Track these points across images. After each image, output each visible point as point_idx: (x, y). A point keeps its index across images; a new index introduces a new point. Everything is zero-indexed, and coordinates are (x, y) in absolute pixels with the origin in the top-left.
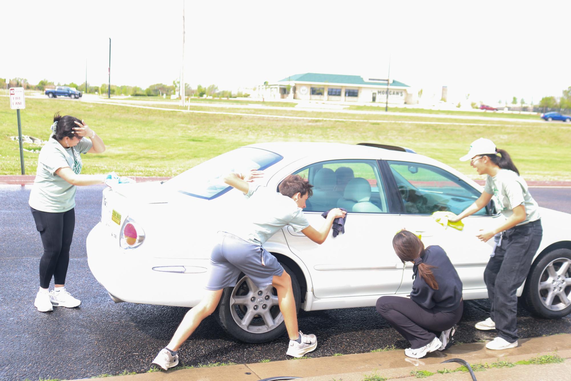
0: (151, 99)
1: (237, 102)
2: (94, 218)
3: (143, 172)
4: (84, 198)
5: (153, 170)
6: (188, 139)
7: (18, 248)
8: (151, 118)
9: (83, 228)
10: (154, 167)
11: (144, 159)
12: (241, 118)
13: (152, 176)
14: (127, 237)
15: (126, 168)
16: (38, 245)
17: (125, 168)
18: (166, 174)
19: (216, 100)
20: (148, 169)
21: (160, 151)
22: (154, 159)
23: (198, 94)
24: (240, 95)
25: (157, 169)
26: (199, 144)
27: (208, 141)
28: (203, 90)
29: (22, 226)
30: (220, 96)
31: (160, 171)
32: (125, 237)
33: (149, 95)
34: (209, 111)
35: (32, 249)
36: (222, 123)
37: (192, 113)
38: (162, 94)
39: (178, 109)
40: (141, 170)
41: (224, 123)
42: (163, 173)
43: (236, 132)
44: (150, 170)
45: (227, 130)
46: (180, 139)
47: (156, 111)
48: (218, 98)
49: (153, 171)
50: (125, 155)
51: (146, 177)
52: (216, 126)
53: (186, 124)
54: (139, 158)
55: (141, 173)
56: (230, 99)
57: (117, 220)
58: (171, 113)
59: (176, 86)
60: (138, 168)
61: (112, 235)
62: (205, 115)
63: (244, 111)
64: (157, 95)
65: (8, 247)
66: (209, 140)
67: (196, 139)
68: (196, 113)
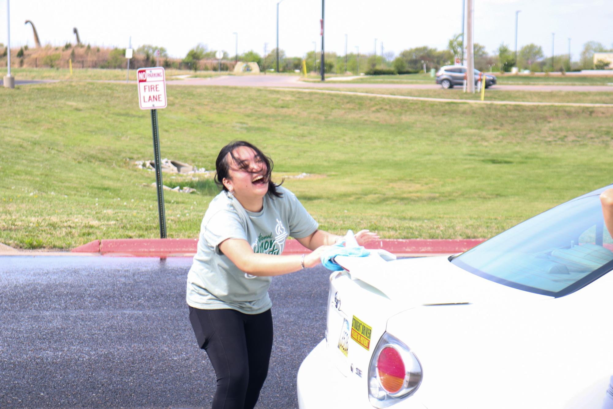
0: (405, 81)
1: (584, 79)
2: (303, 325)
3: (396, 230)
4: (283, 285)
5: (416, 226)
6: (482, 158)
7: (158, 388)
8: (407, 118)
9: (283, 347)
10: (419, 219)
11: (394, 201)
12: (591, 112)
13: (417, 238)
14: (383, 376)
15: (362, 222)
16: (196, 383)
17: (359, 222)
18: (443, 234)
19: (538, 78)
20: (406, 224)
21: (427, 184)
22: (414, 201)
23: (500, 65)
24: (588, 65)
25: (426, 224)
26: (505, 168)
27: (522, 163)
28: (511, 58)
29: (165, 341)
30: (545, 68)
31: (431, 228)
32: (380, 376)
33: (401, 73)
34: (523, 101)
35: (186, 390)
36: (551, 125)
37: (490, 107)
38: (428, 70)
39: (461, 99)
40: (391, 225)
41: (556, 123)
42: (438, 231)
43: (581, 143)
44: (411, 226)
45: (563, 139)
46: (466, 160)
47: (416, 103)
48: (543, 74)
49: (418, 228)
50: (356, 194)
51: (404, 241)
52: (539, 131)
53: (479, 128)
54: (384, 200)
55: (392, 233)
56: (568, 74)
57: (362, 338)
58: (447, 107)
59: (456, 52)
60: (386, 222)
61: (352, 370)
62: (517, 108)
63: (598, 98)
64: (416, 72)
65: (140, 385)
66: (526, 160)
67: (500, 159)
68: (497, 105)
